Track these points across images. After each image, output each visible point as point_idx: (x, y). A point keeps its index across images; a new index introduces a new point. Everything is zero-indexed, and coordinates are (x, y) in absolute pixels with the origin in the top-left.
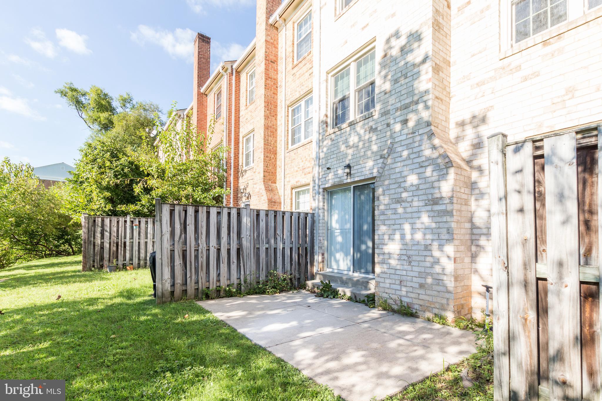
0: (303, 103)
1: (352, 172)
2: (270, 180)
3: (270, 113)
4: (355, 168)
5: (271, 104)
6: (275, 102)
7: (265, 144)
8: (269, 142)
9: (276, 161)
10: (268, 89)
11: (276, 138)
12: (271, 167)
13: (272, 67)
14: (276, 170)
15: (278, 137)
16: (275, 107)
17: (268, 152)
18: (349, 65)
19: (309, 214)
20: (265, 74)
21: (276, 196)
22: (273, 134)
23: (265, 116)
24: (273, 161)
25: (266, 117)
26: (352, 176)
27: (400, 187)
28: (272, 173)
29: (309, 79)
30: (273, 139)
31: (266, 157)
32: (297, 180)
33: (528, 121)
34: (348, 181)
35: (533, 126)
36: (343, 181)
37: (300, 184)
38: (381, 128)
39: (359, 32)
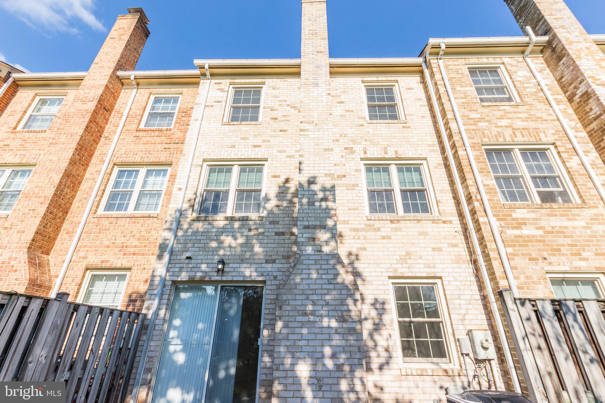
0: (143, 171)
1: (226, 269)
2: (41, 248)
3: (80, 159)
4: (231, 265)
5: (85, 150)
6: (91, 150)
7: (55, 194)
8: (64, 193)
9: (62, 222)
10: (89, 133)
11: (76, 192)
12: (51, 229)
13: (103, 114)
14: (57, 235)
15: (79, 192)
16: (89, 156)
17: (55, 207)
18: (233, 165)
19: (115, 312)
20: (92, 115)
21: (45, 276)
22: (73, 186)
23: (71, 159)
24: (58, 221)
25: (72, 162)
26: (225, 274)
27: (307, 299)
28: (49, 238)
29: (162, 151)
30: (70, 192)
31: (49, 211)
32: (103, 258)
33: (389, 266)
34: (218, 278)
35: (392, 270)
36: (210, 277)
37: (109, 265)
38: (269, 234)
39: (249, 146)
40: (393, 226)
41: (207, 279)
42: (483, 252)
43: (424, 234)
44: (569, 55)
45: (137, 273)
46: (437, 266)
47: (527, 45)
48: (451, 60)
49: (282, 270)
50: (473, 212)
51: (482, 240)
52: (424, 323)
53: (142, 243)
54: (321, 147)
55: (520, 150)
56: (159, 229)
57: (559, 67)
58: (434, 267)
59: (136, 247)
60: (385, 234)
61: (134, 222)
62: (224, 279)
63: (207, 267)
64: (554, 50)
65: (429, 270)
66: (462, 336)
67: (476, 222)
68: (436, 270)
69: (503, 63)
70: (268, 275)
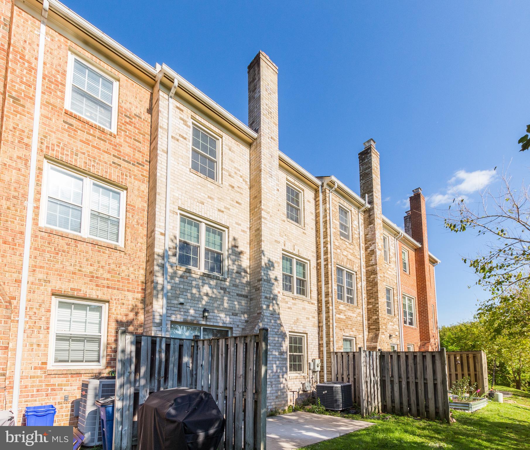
18: (200, 222)
26: (209, 320)
29: (110, 165)
32: (72, 285)
33: (289, 325)
34: (204, 323)
35: (290, 327)
36: (198, 321)
37: (83, 295)
38: (233, 294)
39: (215, 209)
40: (293, 301)
41: (195, 322)
42: (326, 324)
43: (304, 309)
44: (374, 225)
45: (117, 307)
46: (307, 327)
47: (363, 205)
48: (334, 195)
49: (242, 321)
50: (327, 302)
51: (327, 318)
52: (296, 355)
53: (114, 277)
54: (273, 238)
55: (347, 271)
56: (129, 265)
57: (368, 227)
58: (306, 328)
59: (108, 279)
60: (289, 306)
61: (99, 251)
62: (208, 323)
63: (195, 313)
64: (370, 216)
65: (304, 329)
66: (310, 361)
67: (328, 308)
68: (307, 330)
69: (351, 211)
70: (234, 324)
